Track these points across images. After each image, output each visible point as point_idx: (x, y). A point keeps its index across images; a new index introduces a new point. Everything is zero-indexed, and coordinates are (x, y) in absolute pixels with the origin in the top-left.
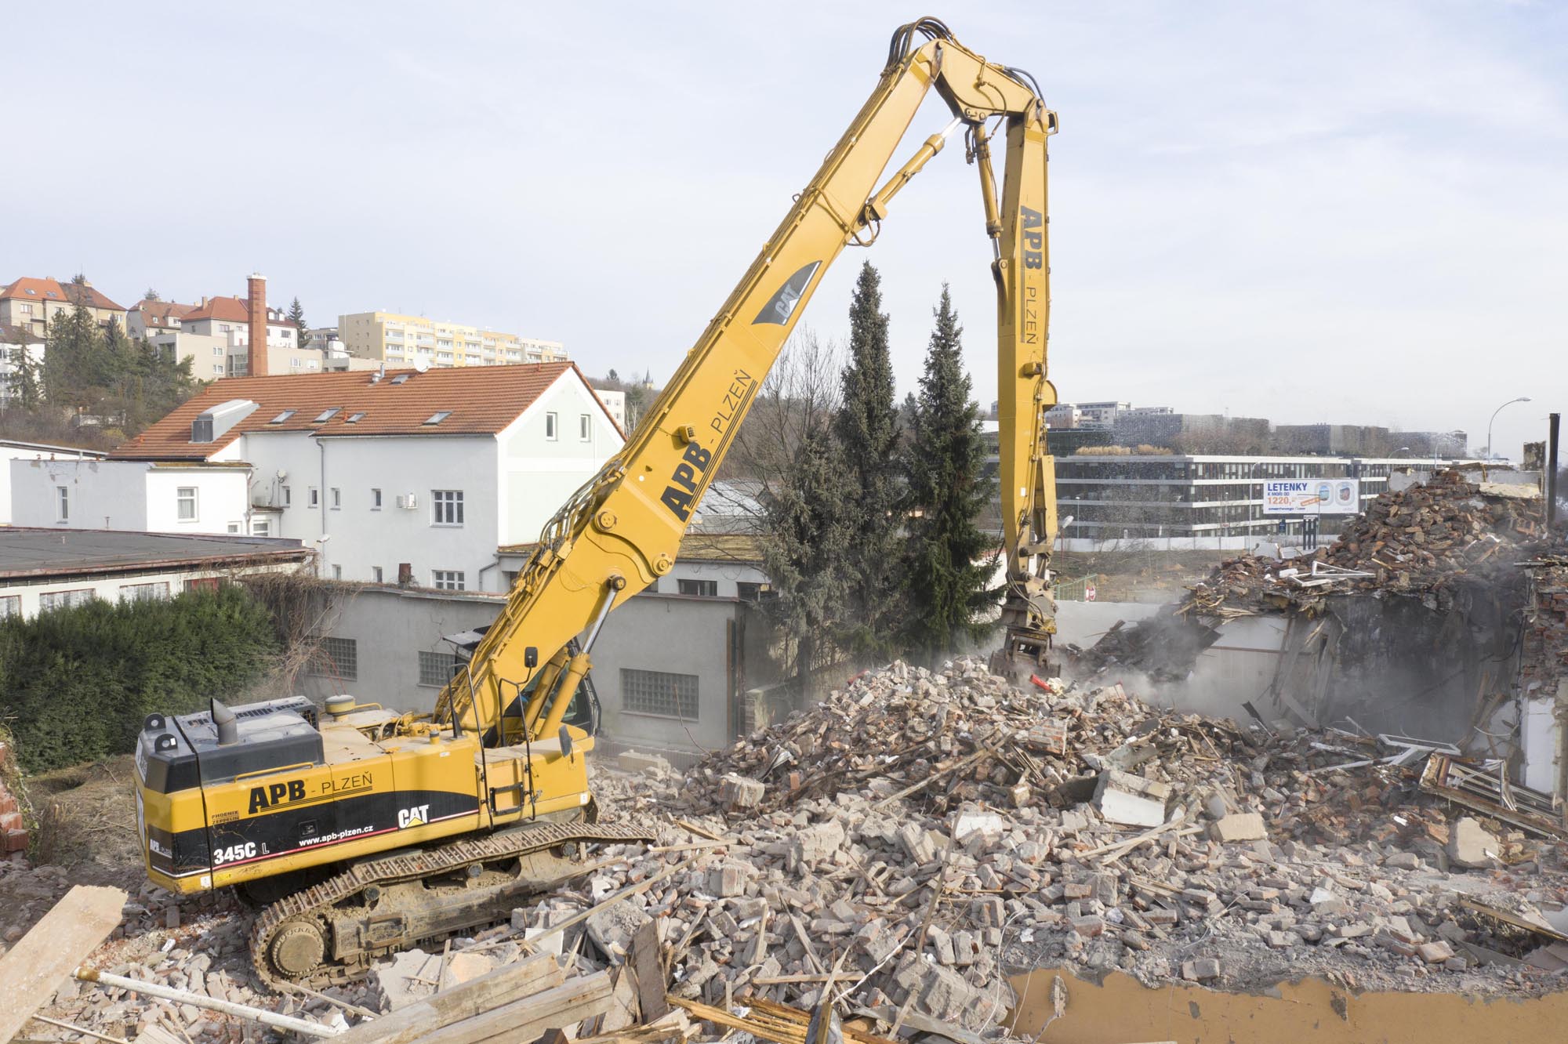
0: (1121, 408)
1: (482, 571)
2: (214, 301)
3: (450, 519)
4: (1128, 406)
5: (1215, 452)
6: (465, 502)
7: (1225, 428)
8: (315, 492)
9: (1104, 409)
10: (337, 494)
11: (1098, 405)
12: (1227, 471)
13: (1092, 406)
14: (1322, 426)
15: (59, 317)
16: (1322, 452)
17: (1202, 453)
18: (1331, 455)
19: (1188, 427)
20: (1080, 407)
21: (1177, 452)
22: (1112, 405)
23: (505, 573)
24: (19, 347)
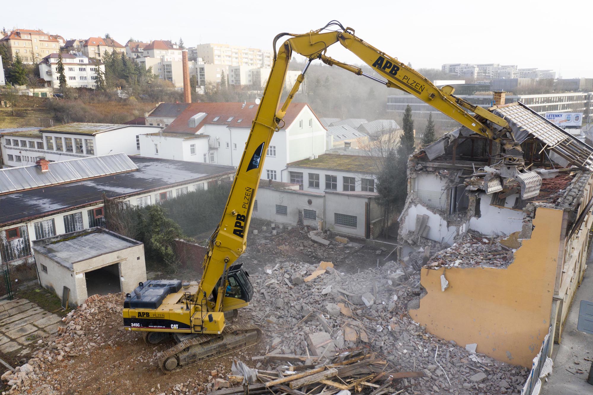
0: (495, 66)
1: (282, 171)
2: (154, 42)
3: (271, 154)
4: (499, 65)
5: (530, 93)
6: (276, 149)
7: (535, 83)
8: (228, 144)
9: (488, 67)
10: (236, 145)
11: (486, 65)
12: (535, 101)
13: (483, 65)
14: (577, 79)
15: (106, 53)
16: (576, 90)
17: (525, 94)
18: (580, 91)
19: (520, 83)
20: (478, 66)
21: (515, 94)
22: (492, 65)
23: (289, 172)
24: (97, 67)
